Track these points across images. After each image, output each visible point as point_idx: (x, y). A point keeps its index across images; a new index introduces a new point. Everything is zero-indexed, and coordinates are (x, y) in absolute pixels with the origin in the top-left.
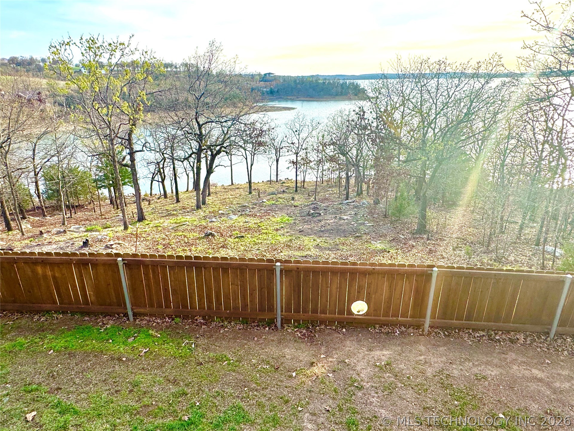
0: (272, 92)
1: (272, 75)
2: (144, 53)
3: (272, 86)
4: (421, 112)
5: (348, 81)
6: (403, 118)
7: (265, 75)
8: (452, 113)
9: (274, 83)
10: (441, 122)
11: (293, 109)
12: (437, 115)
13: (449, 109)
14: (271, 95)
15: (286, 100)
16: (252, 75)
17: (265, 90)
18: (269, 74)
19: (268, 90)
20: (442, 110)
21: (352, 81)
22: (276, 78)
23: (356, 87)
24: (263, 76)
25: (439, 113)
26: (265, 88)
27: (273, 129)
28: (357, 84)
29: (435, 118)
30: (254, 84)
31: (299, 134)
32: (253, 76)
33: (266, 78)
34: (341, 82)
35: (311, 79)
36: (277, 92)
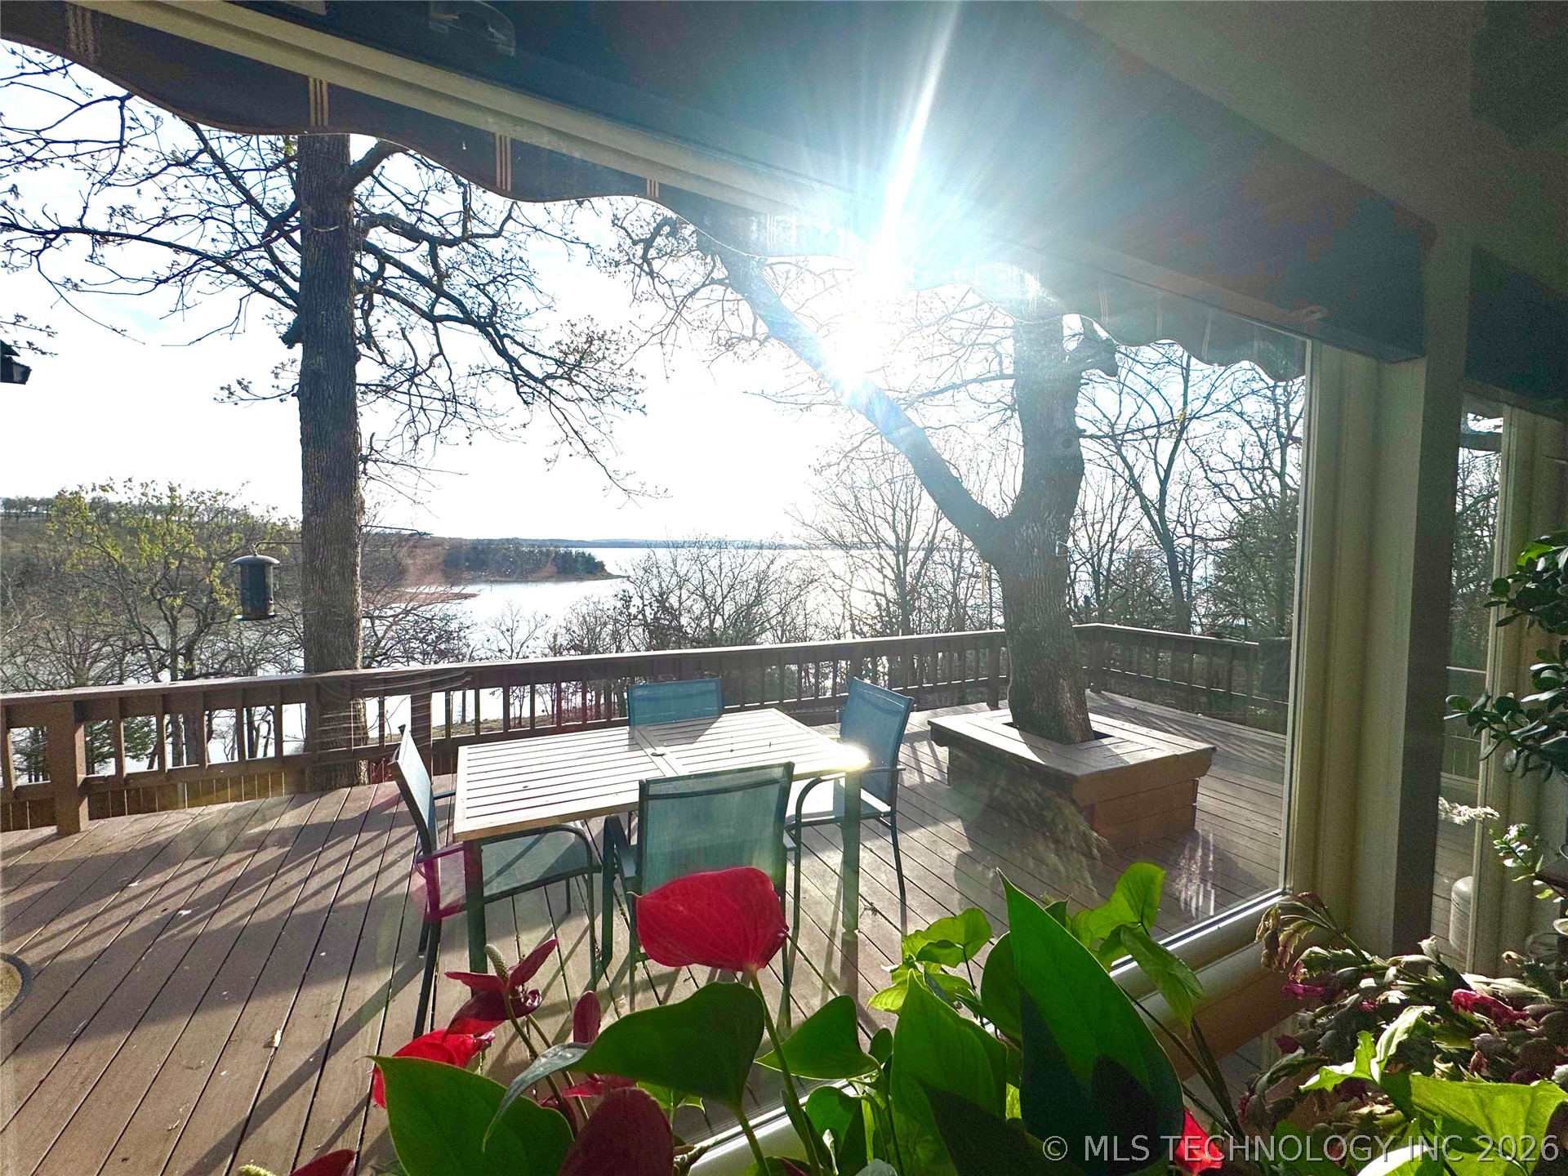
2: (270, 510)
4: (703, 596)
5: (574, 550)
6: (681, 604)
8: (743, 597)
10: (729, 608)
11: (474, 596)
12: (723, 598)
13: (737, 592)
20: (729, 592)
21: (581, 550)
23: (590, 560)
25: (726, 596)
27: (468, 628)
28: (590, 554)
29: (722, 602)
31: (512, 636)
34: (562, 550)
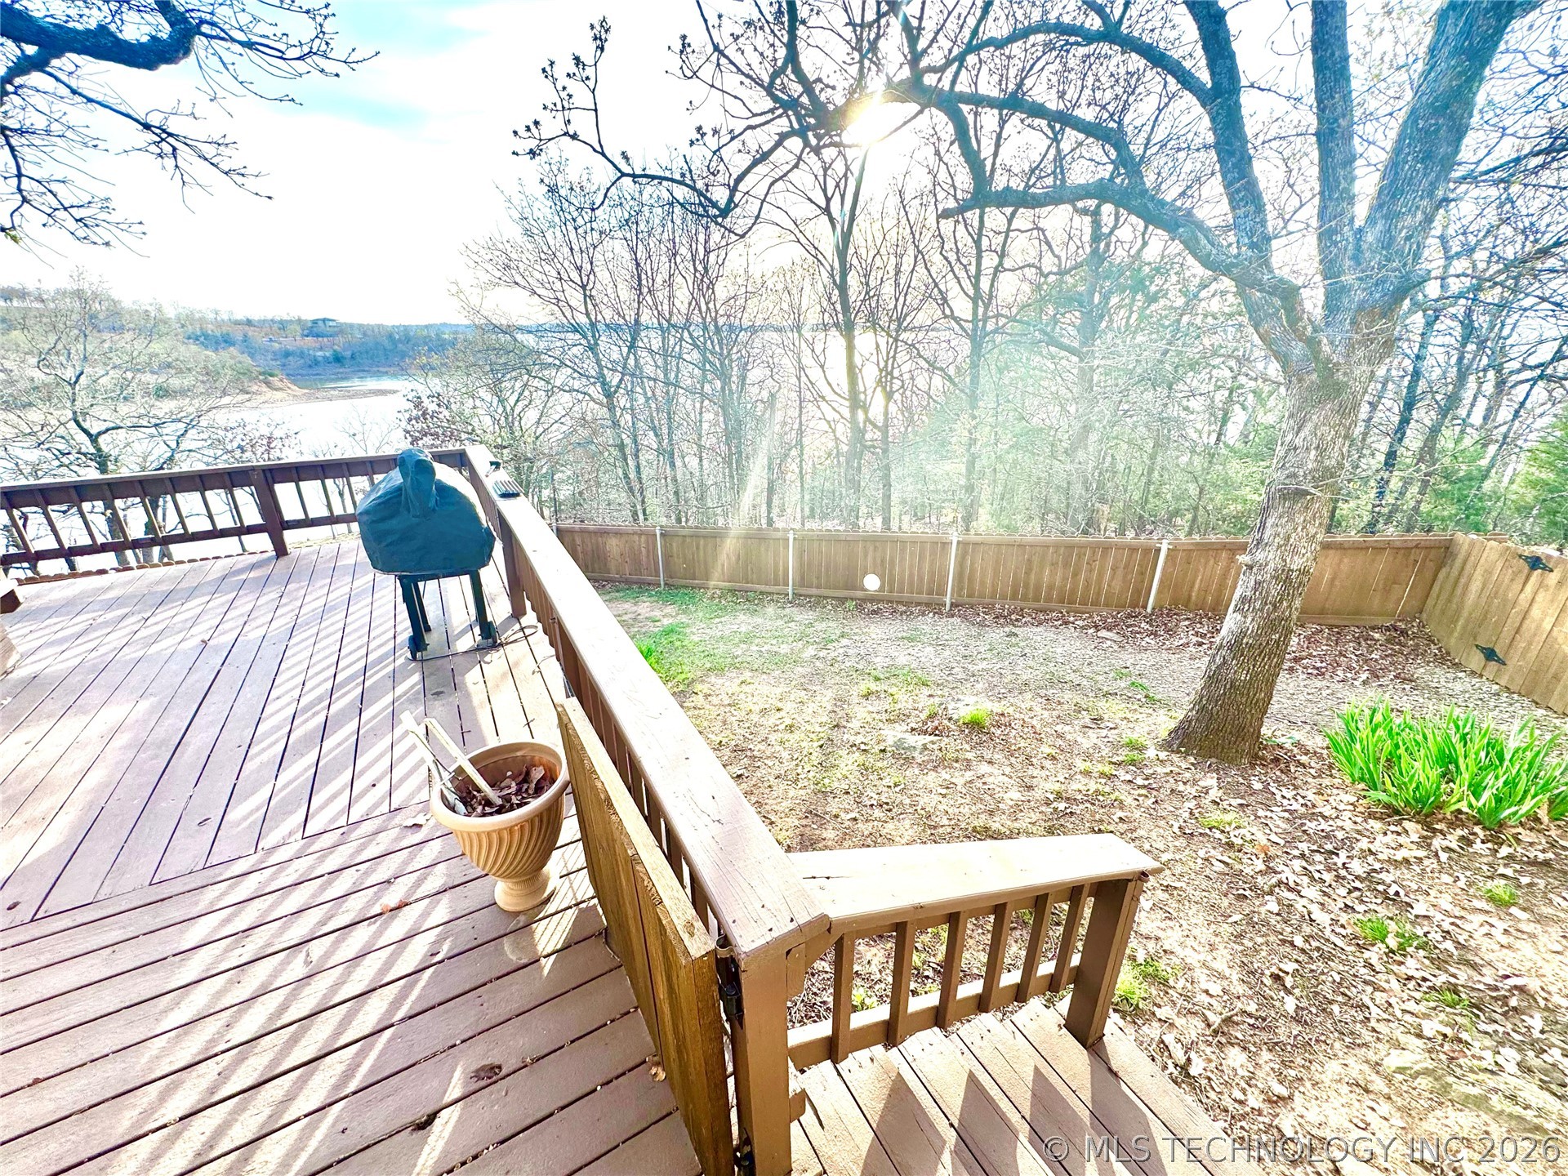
0: (338, 359)
1: (331, 323)
3: (336, 347)
7: (315, 322)
9: (340, 340)
14: (338, 365)
15: (379, 374)
16: (281, 322)
17: (320, 353)
18: (324, 320)
19: (327, 354)
22: (342, 329)
24: (310, 324)
26: (321, 349)
30: (289, 344)
32: (283, 325)
33: (315, 329)
35: (425, 333)
36: (353, 357)
